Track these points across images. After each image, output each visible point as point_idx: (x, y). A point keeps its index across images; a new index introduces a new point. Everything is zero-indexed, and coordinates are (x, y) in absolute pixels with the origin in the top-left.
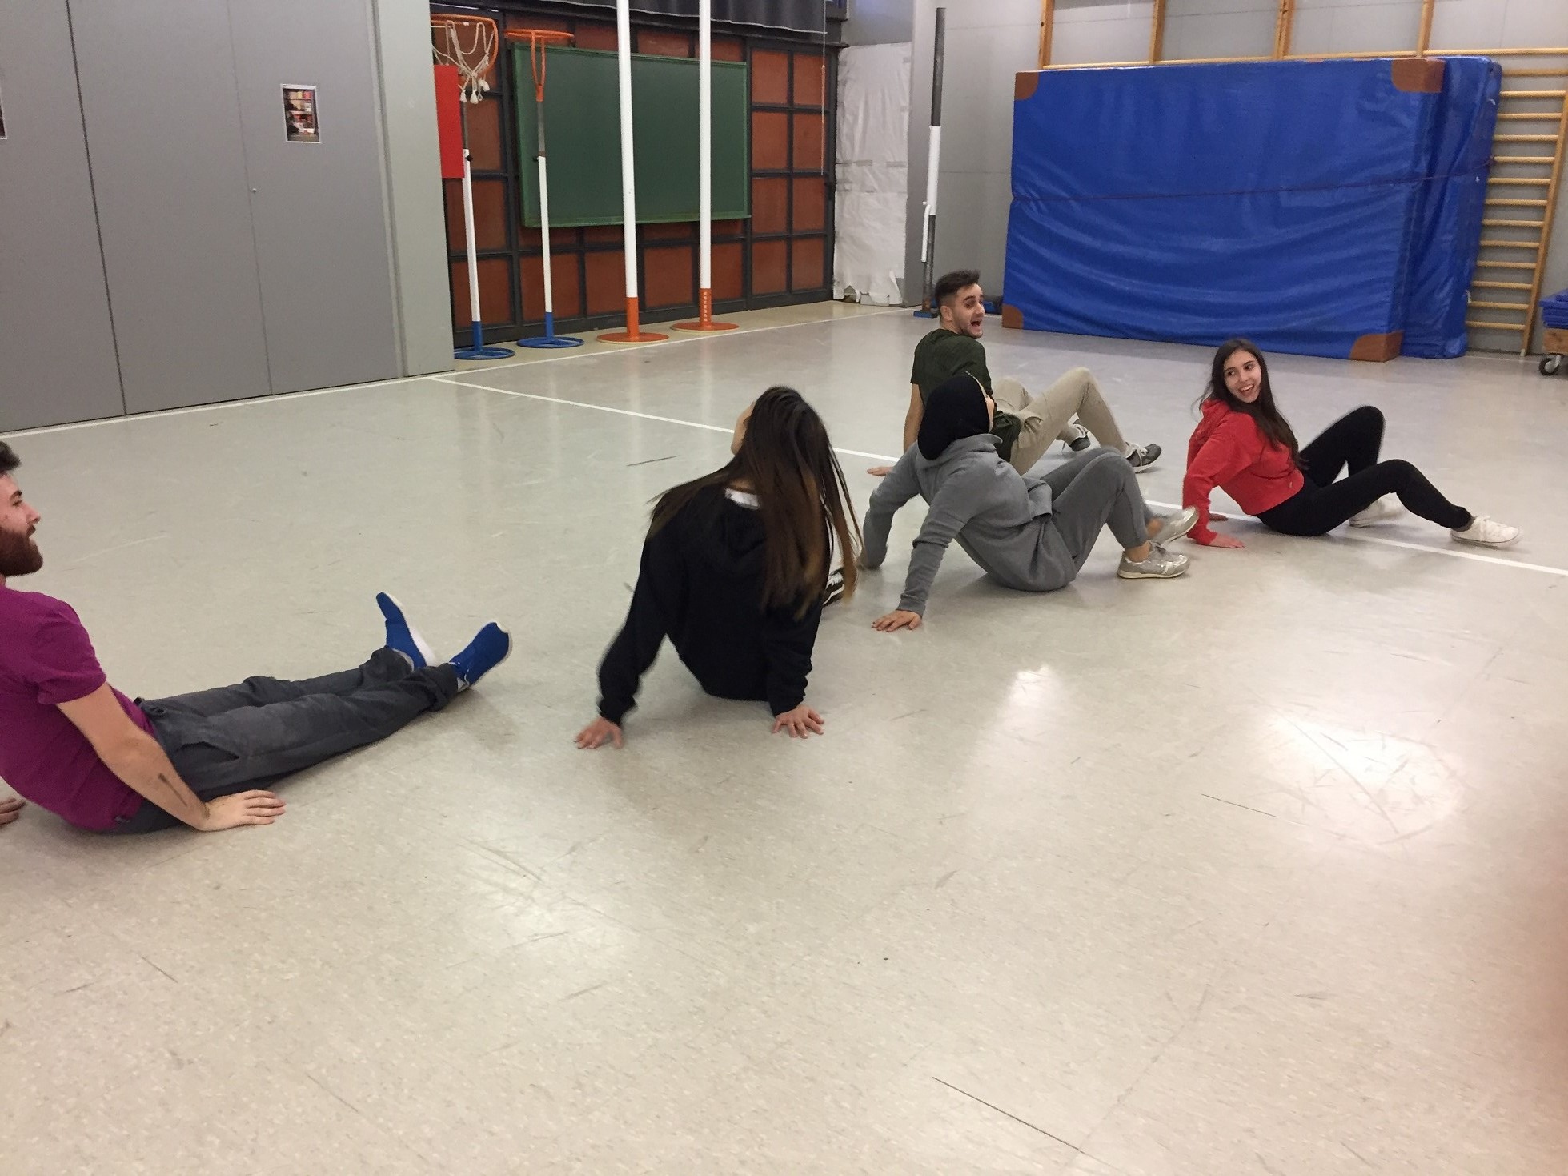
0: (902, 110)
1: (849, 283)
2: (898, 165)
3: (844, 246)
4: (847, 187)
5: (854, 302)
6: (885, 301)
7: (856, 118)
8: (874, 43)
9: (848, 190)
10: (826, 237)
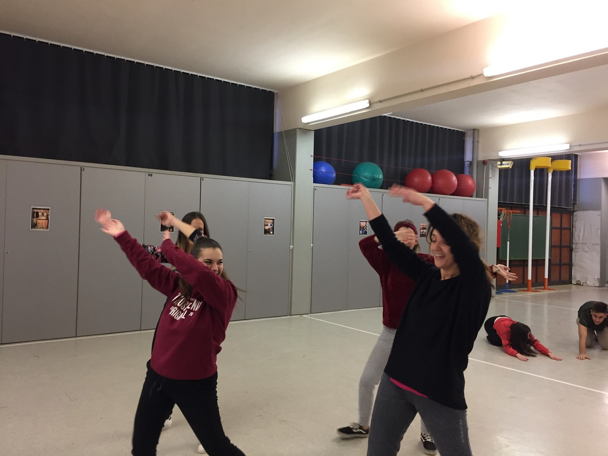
0: (598, 229)
1: (578, 279)
2: (598, 244)
3: (576, 268)
4: (577, 250)
5: (580, 285)
6: (592, 285)
7: (580, 231)
8: (587, 210)
9: (577, 252)
10: (570, 265)
